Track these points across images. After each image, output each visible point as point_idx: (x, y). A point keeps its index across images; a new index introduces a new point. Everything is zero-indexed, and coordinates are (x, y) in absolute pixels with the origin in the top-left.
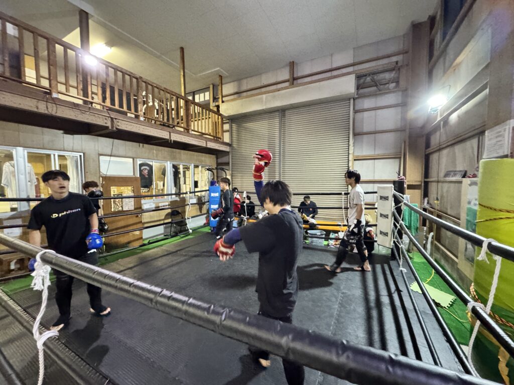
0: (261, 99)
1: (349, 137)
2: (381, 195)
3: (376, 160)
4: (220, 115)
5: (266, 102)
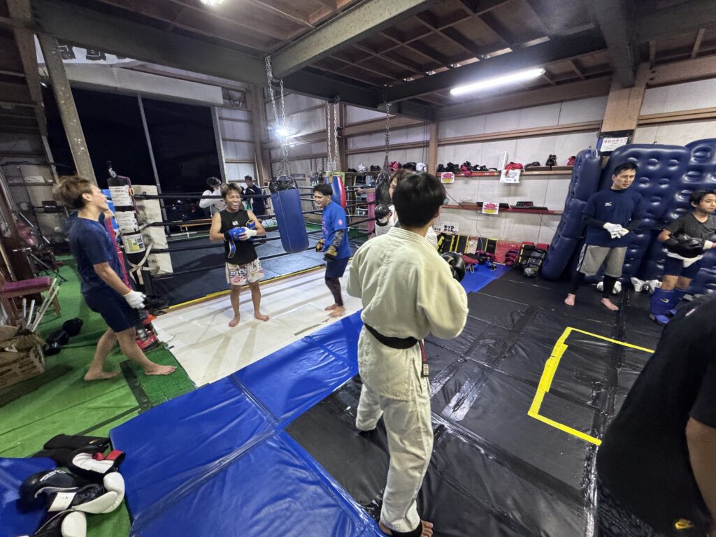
0: (111, 73)
5: (119, 79)
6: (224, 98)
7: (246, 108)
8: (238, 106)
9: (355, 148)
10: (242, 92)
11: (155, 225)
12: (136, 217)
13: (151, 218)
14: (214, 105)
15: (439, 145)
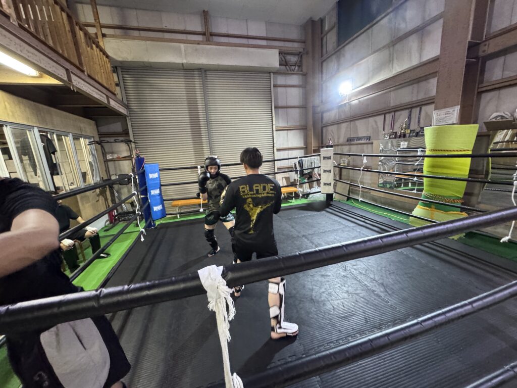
0: (179, 50)
1: (272, 109)
4: (107, 57)
5: (186, 54)
6: (280, 65)
7: (302, 71)
8: (293, 70)
10: (299, 54)
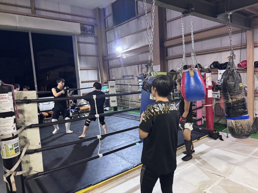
0: (15, 18)
2: (111, 86)
3: (88, 70)
5: (19, 22)
6: (81, 30)
7: (94, 35)
8: (89, 34)
9: (174, 54)
10: (92, 25)
11: (31, 127)
12: (15, 121)
13: (28, 121)
14: (75, 35)
15: (255, 47)
